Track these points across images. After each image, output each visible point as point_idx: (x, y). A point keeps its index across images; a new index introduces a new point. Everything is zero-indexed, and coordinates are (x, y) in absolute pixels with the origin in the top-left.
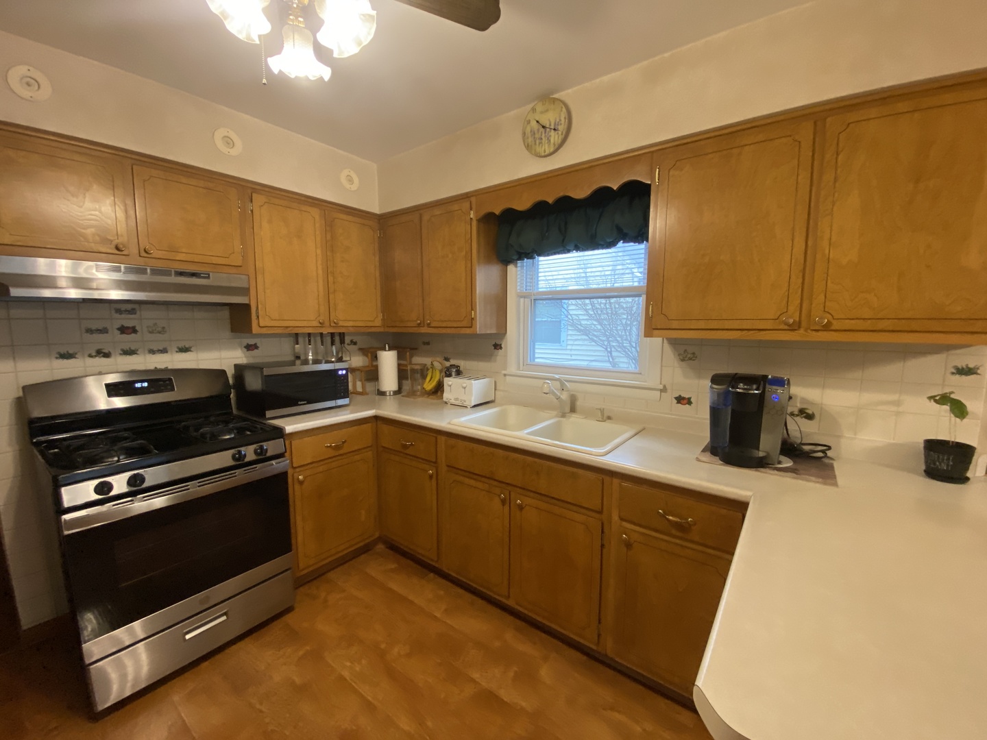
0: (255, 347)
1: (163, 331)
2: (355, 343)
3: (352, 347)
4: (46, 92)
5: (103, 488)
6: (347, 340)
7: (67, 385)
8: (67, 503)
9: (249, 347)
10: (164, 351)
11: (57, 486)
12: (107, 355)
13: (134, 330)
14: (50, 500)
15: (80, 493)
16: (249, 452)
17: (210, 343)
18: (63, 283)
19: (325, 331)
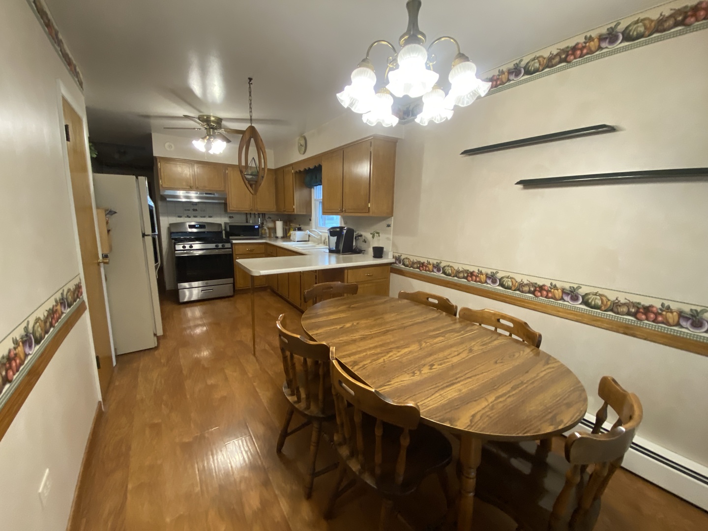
0: (233, 217)
1: (204, 211)
2: (270, 218)
3: (269, 219)
4: (173, 148)
5: (184, 247)
6: (267, 216)
7: (183, 224)
8: (177, 249)
9: (230, 217)
10: (204, 217)
11: (175, 244)
12: (190, 217)
13: (196, 210)
14: (173, 247)
15: (179, 247)
16: (220, 245)
17: (220, 215)
18: (182, 197)
19: (252, 212)
